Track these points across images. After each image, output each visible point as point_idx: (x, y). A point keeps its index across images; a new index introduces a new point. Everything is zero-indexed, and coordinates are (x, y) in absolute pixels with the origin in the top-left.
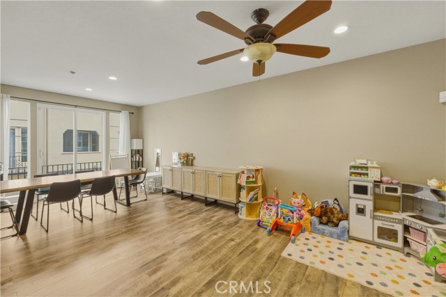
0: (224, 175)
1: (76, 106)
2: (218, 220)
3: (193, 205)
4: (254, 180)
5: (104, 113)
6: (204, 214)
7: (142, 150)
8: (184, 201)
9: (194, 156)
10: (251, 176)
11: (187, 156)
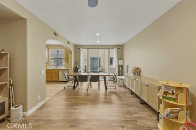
0: (150, 85)
1: (99, 49)
2: (137, 118)
3: (133, 100)
4: (174, 97)
5: (108, 50)
6: (134, 108)
7: (123, 65)
8: (131, 96)
9: (141, 69)
10: (170, 92)
11: (138, 69)
